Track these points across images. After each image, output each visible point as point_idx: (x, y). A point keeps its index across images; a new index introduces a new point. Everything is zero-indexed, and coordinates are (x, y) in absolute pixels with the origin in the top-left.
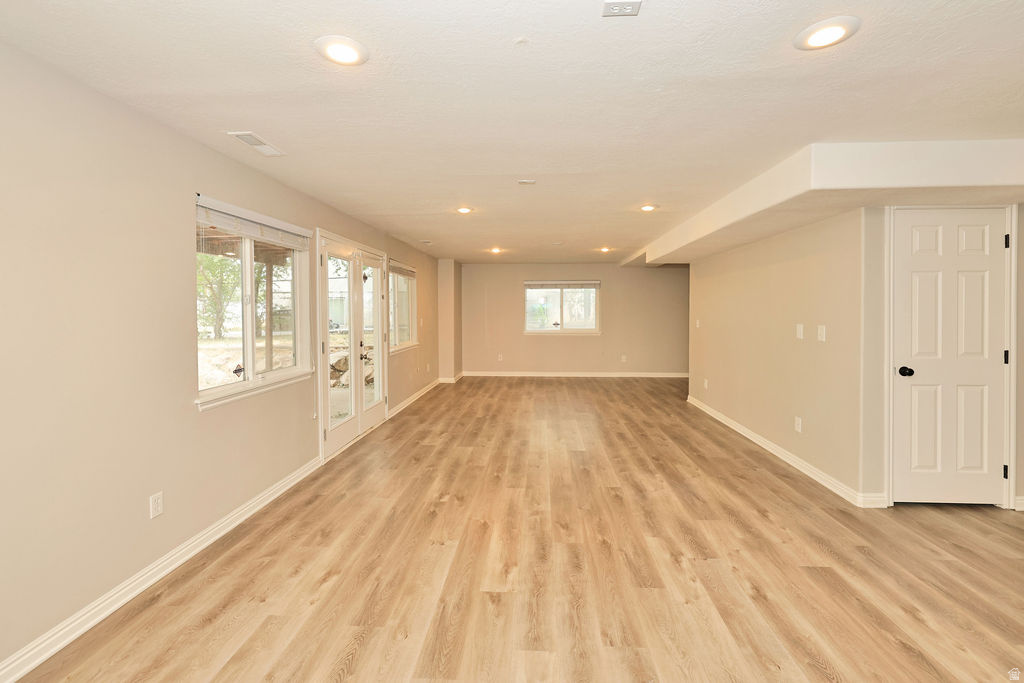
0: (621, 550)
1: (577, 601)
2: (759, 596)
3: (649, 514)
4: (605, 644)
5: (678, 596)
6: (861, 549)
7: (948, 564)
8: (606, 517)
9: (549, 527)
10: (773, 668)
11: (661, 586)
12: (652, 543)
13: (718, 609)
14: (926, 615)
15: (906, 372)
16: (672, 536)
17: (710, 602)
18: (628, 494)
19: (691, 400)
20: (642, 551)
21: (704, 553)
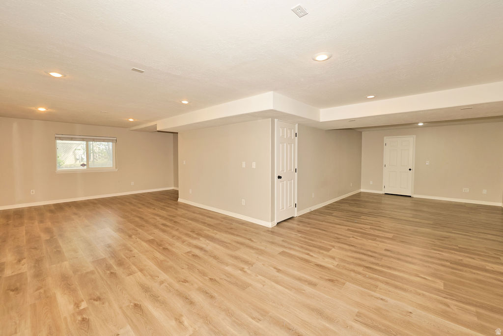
0: (221, 279)
1: (229, 313)
2: (279, 270)
3: (215, 257)
4: (257, 321)
5: (259, 286)
6: (283, 241)
7: (301, 237)
8: (200, 268)
9: (177, 286)
10: (303, 292)
11: (251, 285)
12: (229, 269)
13: (273, 282)
14: (311, 254)
15: (279, 177)
16: (233, 263)
17: (269, 281)
18: (197, 252)
19: (180, 200)
20: (229, 275)
21: (250, 264)
